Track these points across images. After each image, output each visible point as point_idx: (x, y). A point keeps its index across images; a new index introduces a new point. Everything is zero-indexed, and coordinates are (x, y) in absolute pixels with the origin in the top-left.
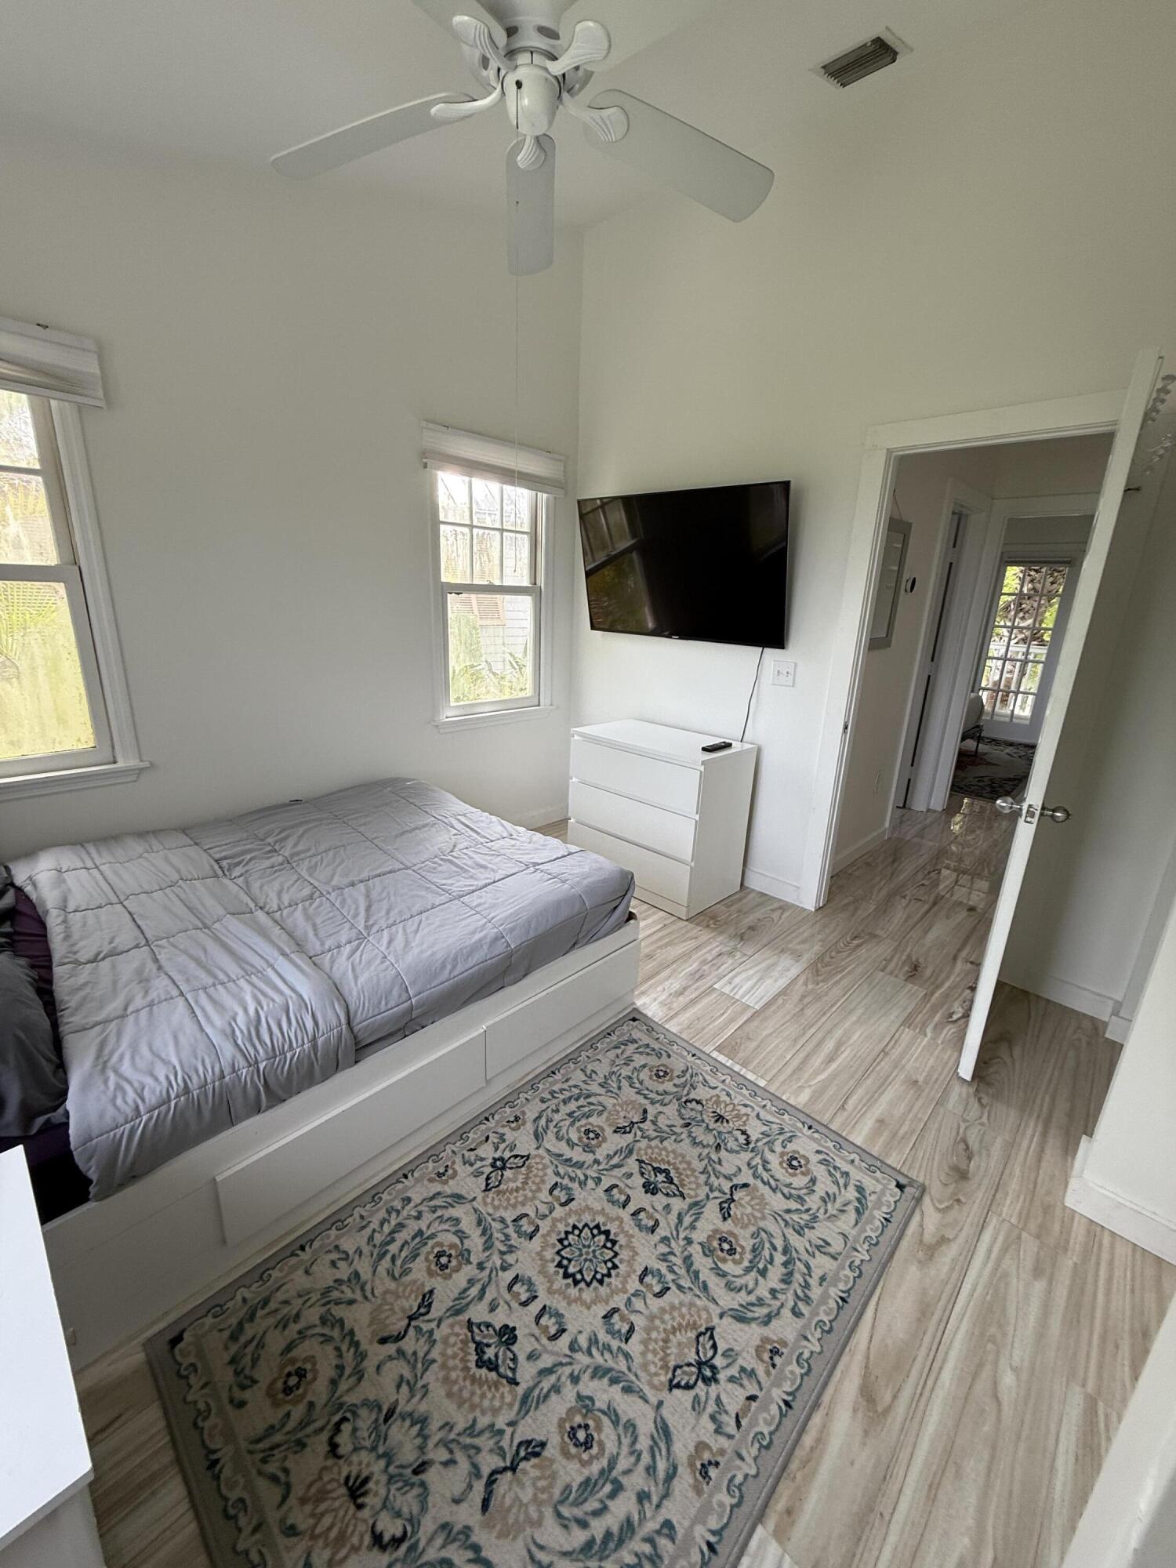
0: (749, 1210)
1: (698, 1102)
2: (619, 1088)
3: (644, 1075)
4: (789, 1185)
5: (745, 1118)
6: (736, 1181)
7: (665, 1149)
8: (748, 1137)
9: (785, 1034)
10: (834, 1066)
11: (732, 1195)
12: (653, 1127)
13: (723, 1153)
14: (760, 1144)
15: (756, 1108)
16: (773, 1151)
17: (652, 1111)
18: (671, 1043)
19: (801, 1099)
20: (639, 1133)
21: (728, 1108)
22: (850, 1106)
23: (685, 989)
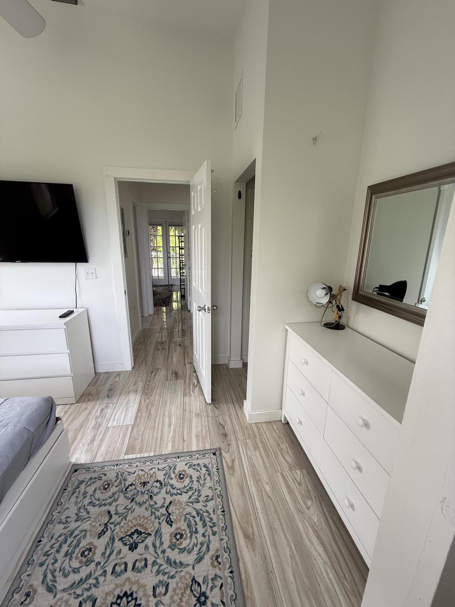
0: (177, 511)
1: (131, 485)
2: (88, 513)
3: (98, 495)
4: (185, 487)
5: (154, 475)
6: (166, 505)
7: (129, 521)
8: (160, 481)
9: (149, 427)
10: (172, 427)
11: (168, 512)
12: (117, 516)
13: (155, 498)
14: (166, 480)
15: (156, 466)
16: (172, 479)
17: (112, 509)
18: (103, 468)
19: (168, 449)
20: (112, 526)
21: (145, 477)
22: (185, 439)
23: (95, 437)
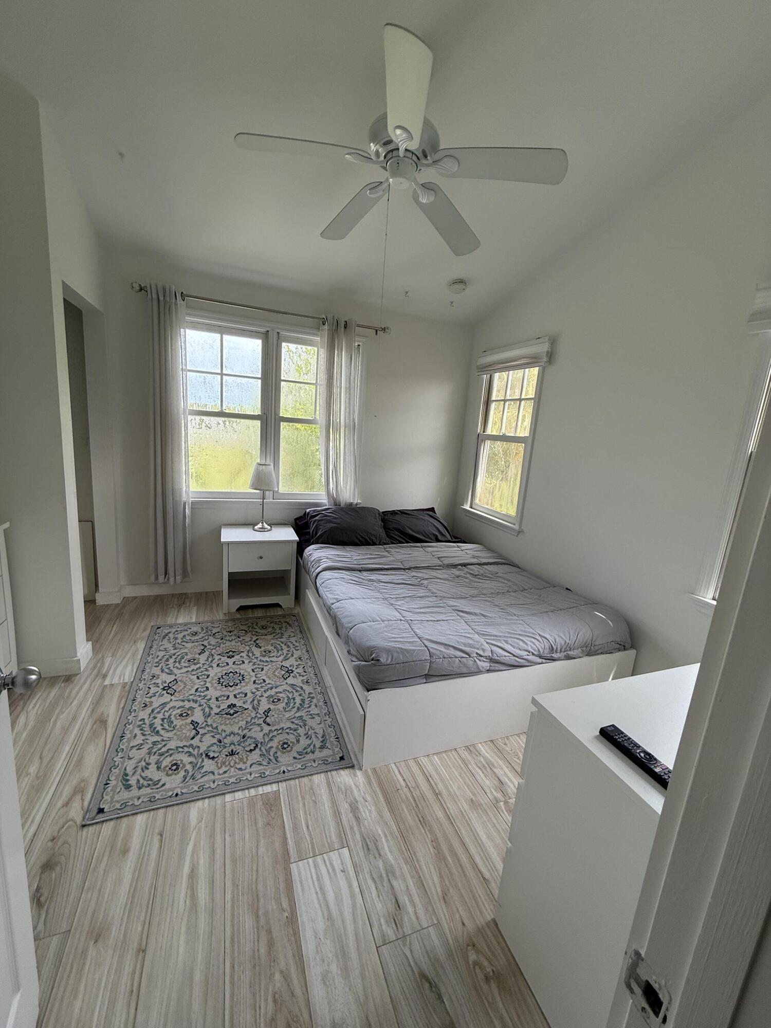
0: (184, 731)
1: (251, 751)
2: (293, 722)
3: (292, 738)
4: (171, 755)
5: (219, 765)
6: (199, 736)
7: (242, 721)
8: (209, 758)
11: (197, 730)
12: (257, 723)
13: (215, 741)
14: (200, 760)
15: (217, 777)
16: (191, 763)
17: (266, 729)
18: (305, 767)
20: (259, 716)
21: (233, 762)
22: (156, 839)
